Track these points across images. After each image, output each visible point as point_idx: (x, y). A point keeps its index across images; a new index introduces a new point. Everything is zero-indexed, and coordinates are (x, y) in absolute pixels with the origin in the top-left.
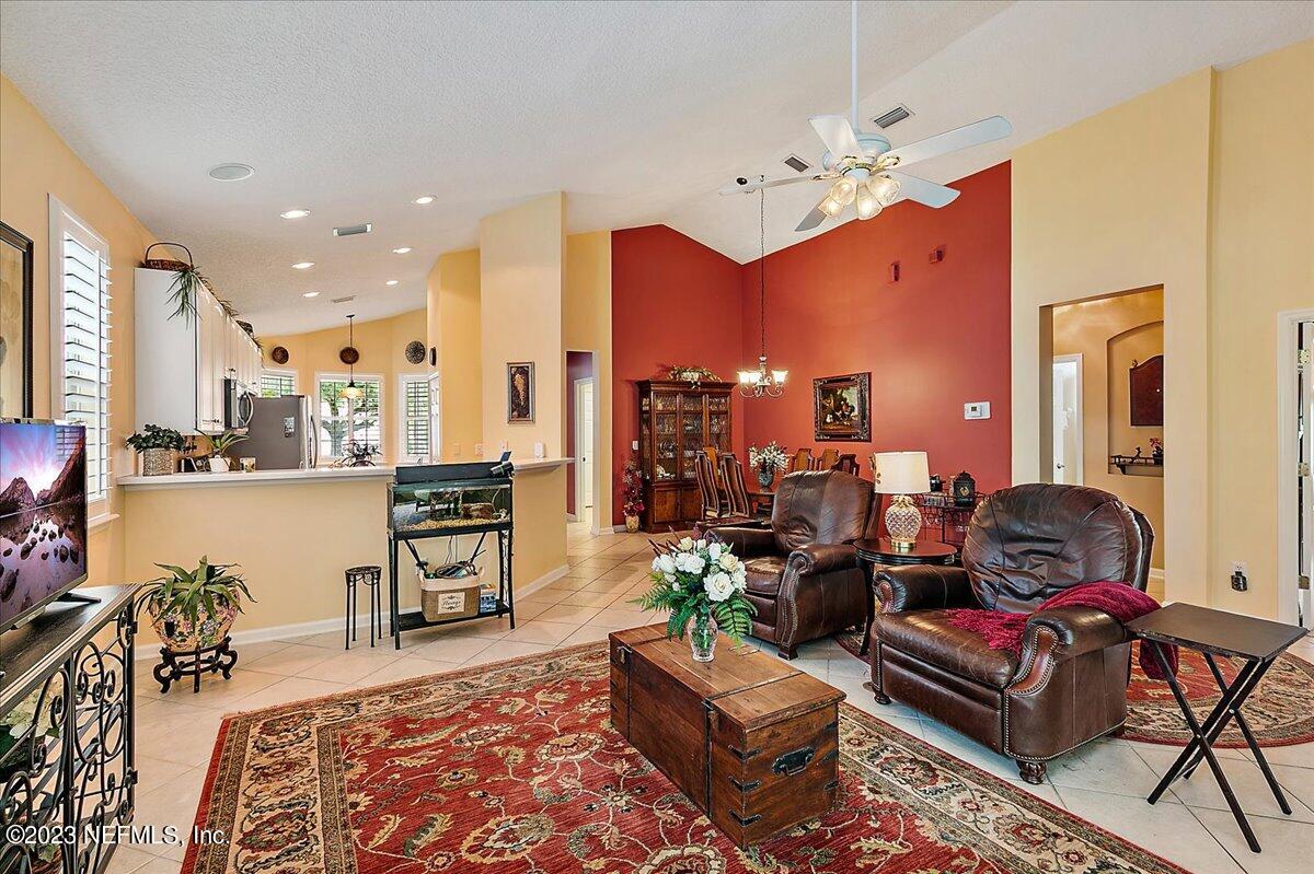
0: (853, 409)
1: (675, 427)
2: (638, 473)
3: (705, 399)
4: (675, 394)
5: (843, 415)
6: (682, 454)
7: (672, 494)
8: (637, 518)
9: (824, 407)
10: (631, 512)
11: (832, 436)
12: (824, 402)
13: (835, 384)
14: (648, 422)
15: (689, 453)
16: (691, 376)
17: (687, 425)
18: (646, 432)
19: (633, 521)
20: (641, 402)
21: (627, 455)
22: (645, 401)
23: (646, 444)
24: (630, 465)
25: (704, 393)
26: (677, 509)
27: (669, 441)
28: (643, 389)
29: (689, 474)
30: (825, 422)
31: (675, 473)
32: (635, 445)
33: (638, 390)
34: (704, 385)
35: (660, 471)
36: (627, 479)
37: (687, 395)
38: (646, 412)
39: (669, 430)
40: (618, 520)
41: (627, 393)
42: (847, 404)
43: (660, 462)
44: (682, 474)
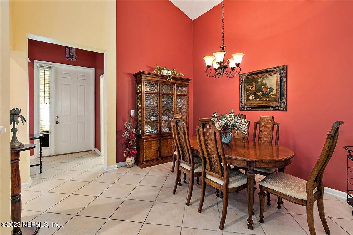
0: (272, 90)
1: (157, 102)
2: (134, 130)
3: (175, 87)
4: (157, 83)
5: (263, 95)
6: (161, 118)
7: (155, 142)
8: (133, 158)
9: (247, 90)
10: (129, 155)
11: (252, 108)
12: (248, 87)
13: (256, 76)
14: (141, 99)
15: (165, 118)
16: (167, 73)
17: (164, 101)
18: (139, 104)
19: (130, 160)
20: (136, 88)
21: (127, 119)
22: (139, 87)
23: (139, 112)
24: (128, 125)
25: (174, 83)
26: (158, 151)
27: (154, 111)
28: (137, 78)
29: (165, 130)
30: (248, 100)
31: (157, 129)
32: (133, 113)
33: (135, 79)
34: (174, 78)
35: (148, 128)
36: (126, 134)
37: (165, 83)
38: (139, 93)
39: (153, 104)
40: (120, 159)
41: (128, 82)
42: (267, 88)
43: (148, 123)
44: (161, 130)
